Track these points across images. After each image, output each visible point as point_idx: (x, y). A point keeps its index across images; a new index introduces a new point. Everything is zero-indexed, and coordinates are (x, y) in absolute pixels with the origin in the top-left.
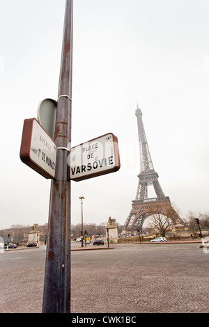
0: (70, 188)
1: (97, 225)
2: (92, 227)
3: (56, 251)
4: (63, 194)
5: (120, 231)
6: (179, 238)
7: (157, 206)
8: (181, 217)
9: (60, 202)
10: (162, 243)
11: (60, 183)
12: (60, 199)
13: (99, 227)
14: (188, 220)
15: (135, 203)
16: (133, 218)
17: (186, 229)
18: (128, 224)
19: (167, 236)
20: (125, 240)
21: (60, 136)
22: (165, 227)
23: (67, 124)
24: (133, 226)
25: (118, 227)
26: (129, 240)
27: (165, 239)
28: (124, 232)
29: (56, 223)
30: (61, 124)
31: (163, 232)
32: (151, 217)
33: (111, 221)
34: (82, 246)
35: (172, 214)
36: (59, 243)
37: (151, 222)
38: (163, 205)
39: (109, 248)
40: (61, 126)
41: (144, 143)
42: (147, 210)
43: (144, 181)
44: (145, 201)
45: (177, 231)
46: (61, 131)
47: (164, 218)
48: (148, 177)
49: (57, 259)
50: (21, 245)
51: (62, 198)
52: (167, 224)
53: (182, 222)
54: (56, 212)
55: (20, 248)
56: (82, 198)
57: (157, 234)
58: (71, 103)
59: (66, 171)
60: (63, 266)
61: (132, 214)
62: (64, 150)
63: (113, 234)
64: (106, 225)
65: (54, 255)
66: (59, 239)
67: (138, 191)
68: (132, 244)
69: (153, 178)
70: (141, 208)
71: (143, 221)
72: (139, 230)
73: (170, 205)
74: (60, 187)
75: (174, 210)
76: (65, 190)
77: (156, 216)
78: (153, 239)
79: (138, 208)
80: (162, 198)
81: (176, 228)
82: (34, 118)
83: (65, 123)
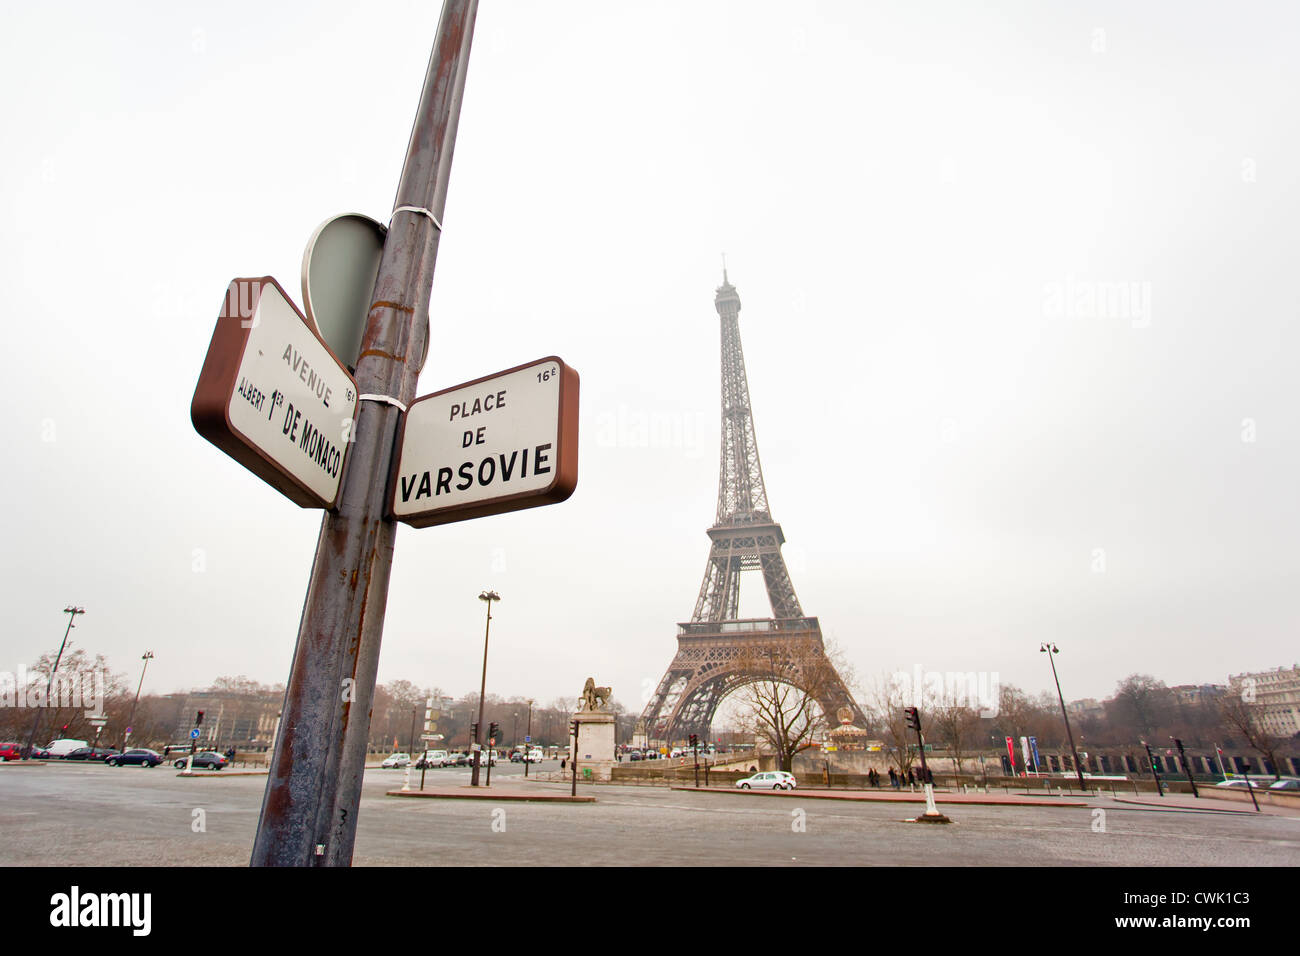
0: (390, 549)
1: (542, 704)
2: (521, 713)
3: (300, 788)
4: (356, 571)
5: (623, 736)
6: (843, 780)
7: (771, 653)
8: (859, 698)
9: (342, 600)
10: (778, 794)
11: (354, 529)
12: (344, 590)
13: (546, 715)
14: (882, 713)
15: (690, 634)
16: (679, 688)
17: (872, 746)
18: (657, 710)
19: (800, 769)
20: (640, 774)
21: (377, 353)
22: (793, 732)
23: (410, 311)
24: (678, 719)
25: (617, 722)
26: (655, 774)
27: (790, 779)
28: (639, 741)
29: (316, 679)
30: (389, 312)
31: (786, 753)
32: (744, 691)
33: (595, 694)
34: (475, 783)
35: (825, 685)
36: (316, 759)
37: (745, 709)
38: (792, 646)
39: (573, 800)
40: (386, 316)
41: (737, 412)
42: (734, 663)
43: (730, 552)
44: (728, 628)
45: (842, 753)
46: (382, 337)
48: (746, 538)
49: (301, 822)
50: (243, 760)
51: (353, 585)
52: (801, 723)
53: (859, 719)
54: (320, 636)
55: (238, 768)
56: (491, 597)
57: (764, 761)
58: (436, 239)
59: (381, 484)
60: (320, 849)
61: (675, 674)
62: (384, 404)
63: (596, 745)
64: (573, 709)
65: (288, 804)
66: (317, 743)
67: (704, 589)
68: (664, 791)
69: (762, 542)
70: (712, 654)
71: (713, 703)
72: (696, 736)
73: (820, 649)
74: (352, 543)
75: (831, 671)
76: (370, 557)
77: (765, 687)
78: (745, 775)
79: (697, 654)
80: (793, 623)
81: (837, 739)
82: (269, 279)
83: (401, 308)
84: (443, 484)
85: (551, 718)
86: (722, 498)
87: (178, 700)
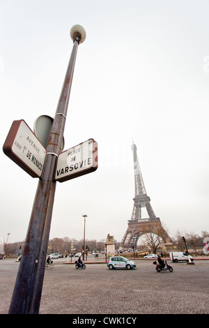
0: (55, 188)
1: (98, 241)
2: (94, 243)
3: (32, 245)
4: (46, 193)
5: (117, 248)
7: (149, 226)
8: (170, 236)
9: (43, 200)
11: (46, 183)
12: (43, 197)
14: (176, 239)
15: (131, 223)
16: (129, 236)
17: (175, 247)
18: (124, 241)
19: (158, 253)
21: (51, 144)
22: (156, 244)
23: (59, 135)
24: (129, 243)
25: (115, 244)
27: (156, 256)
28: (121, 249)
29: (36, 218)
30: (54, 135)
31: (155, 250)
32: (144, 235)
33: (110, 238)
35: (162, 233)
36: (36, 238)
37: (144, 239)
38: (154, 225)
39: (106, 263)
40: (53, 136)
42: (141, 229)
43: (138, 204)
44: (139, 221)
45: (168, 249)
46: (52, 140)
47: (155, 236)
48: (142, 200)
49: (32, 254)
51: (45, 196)
52: (157, 242)
53: (171, 241)
54: (37, 208)
56: (85, 216)
57: (150, 252)
58: (65, 121)
59: (52, 172)
60: (37, 261)
61: (128, 232)
62: (53, 155)
63: (111, 250)
64: (105, 242)
65: (29, 250)
66: (36, 234)
67: (133, 212)
69: (145, 201)
70: (136, 227)
71: (137, 239)
72: (134, 247)
73: (160, 225)
74: (45, 186)
75: (163, 230)
76: (50, 189)
77: (149, 234)
78: (145, 255)
79: (133, 227)
80: (154, 219)
81: (166, 246)
82: (23, 120)
83: (57, 134)
84: (66, 171)
85: (100, 244)
86: (136, 191)
87: (16, 244)
